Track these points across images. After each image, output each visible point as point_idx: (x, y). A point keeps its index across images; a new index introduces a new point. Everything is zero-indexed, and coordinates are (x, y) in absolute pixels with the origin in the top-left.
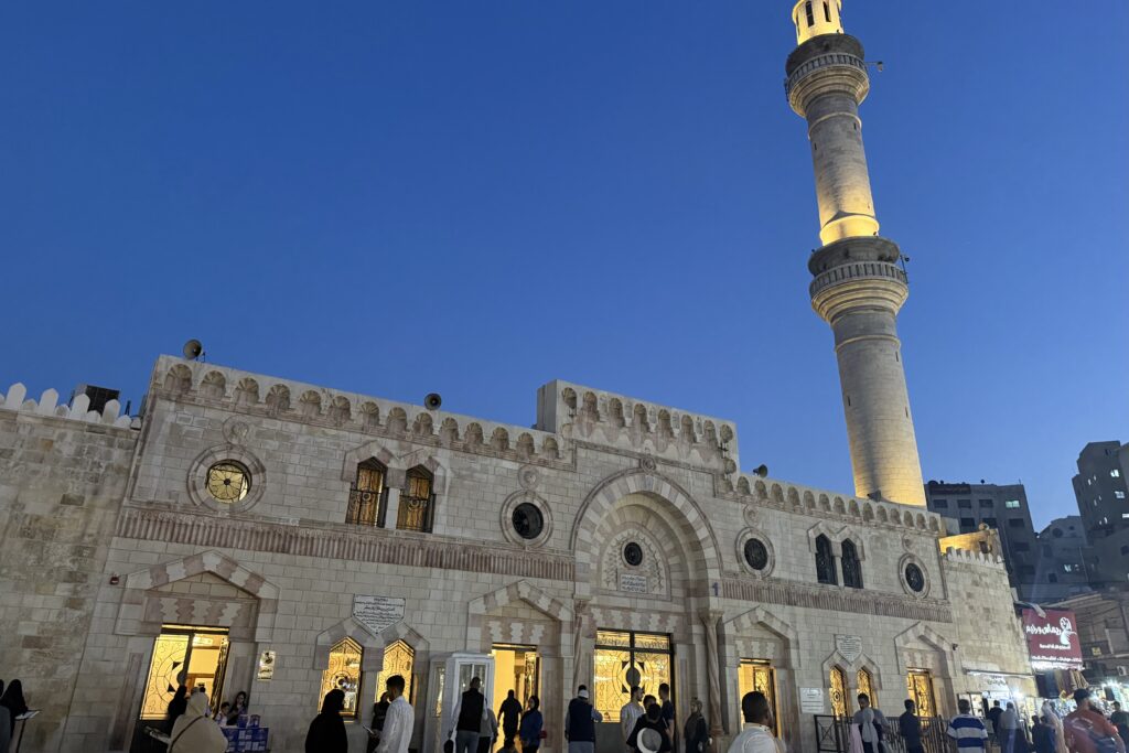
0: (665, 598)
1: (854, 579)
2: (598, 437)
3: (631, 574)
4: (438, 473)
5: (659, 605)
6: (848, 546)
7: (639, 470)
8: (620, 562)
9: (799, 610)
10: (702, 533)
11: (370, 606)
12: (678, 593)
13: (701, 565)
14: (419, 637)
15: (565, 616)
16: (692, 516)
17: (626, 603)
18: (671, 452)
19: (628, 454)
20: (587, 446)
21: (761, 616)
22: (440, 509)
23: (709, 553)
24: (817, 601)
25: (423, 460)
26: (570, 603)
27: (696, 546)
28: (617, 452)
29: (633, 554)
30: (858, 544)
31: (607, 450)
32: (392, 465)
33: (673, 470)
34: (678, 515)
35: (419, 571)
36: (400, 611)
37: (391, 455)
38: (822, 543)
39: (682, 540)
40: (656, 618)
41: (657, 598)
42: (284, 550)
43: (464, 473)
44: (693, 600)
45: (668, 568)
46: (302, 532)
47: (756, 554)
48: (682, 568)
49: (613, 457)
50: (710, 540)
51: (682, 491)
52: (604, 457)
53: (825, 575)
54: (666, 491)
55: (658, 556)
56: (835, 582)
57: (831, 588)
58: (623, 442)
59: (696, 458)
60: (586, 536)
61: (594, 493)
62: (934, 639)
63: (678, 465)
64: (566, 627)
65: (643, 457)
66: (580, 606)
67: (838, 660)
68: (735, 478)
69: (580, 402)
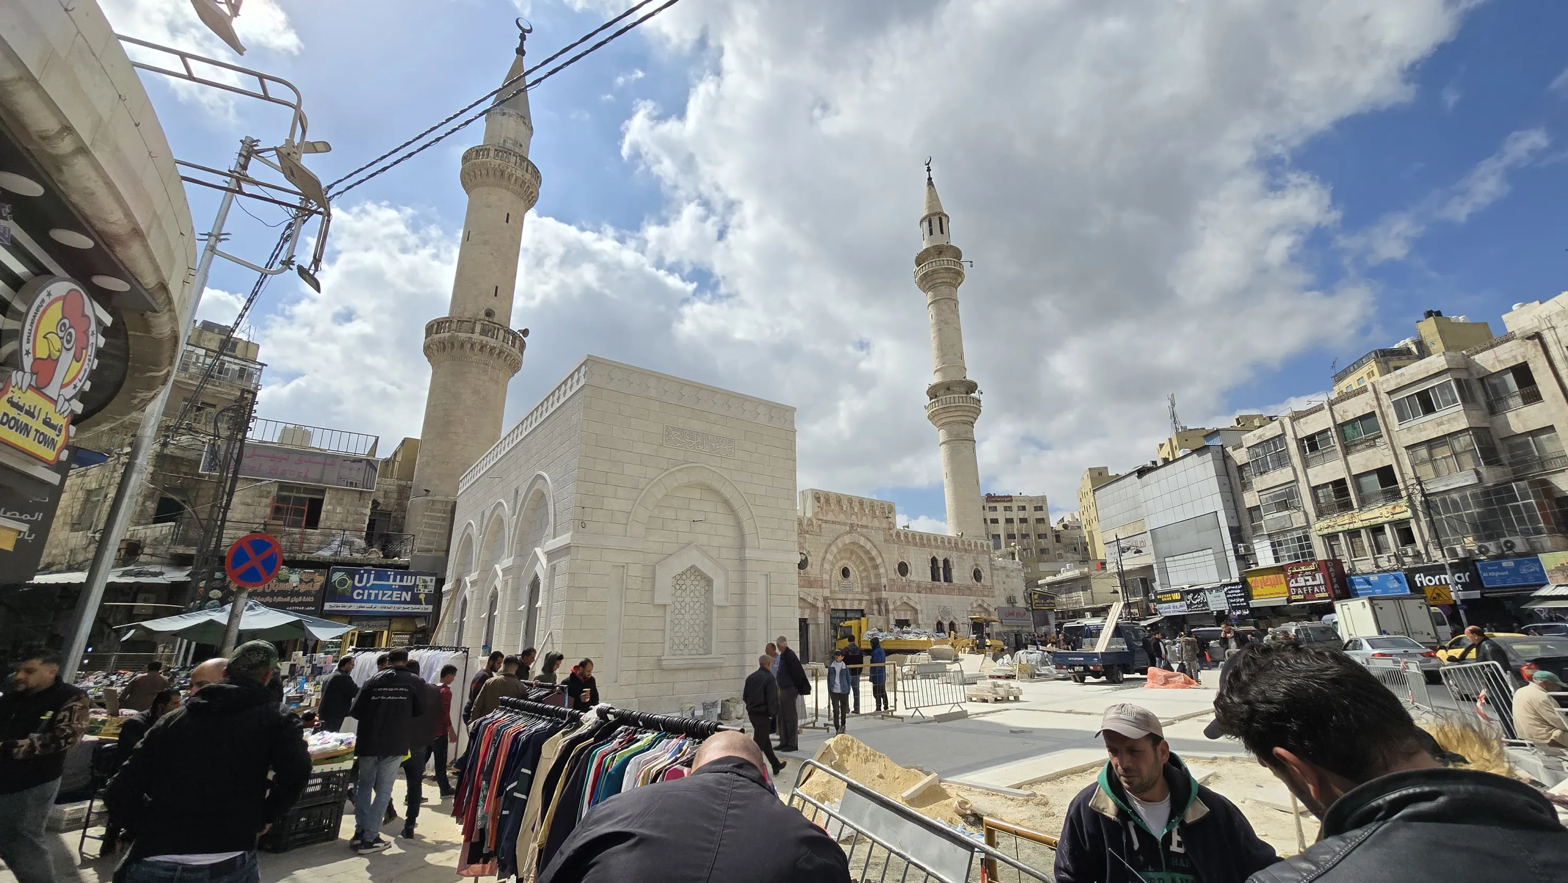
0: (860, 594)
1: (948, 579)
2: (830, 517)
3: (845, 582)
5: (858, 596)
6: (946, 562)
7: (850, 532)
8: (840, 577)
9: (923, 595)
10: (879, 561)
12: (866, 590)
13: (878, 576)
15: (820, 604)
16: (874, 553)
17: (843, 596)
18: (864, 522)
19: (845, 524)
20: (826, 522)
21: (905, 599)
23: (882, 570)
24: (931, 590)
26: (821, 599)
27: (876, 567)
28: (839, 523)
29: (845, 573)
31: (834, 522)
33: (865, 530)
34: (867, 552)
38: (934, 561)
39: (869, 564)
40: (856, 602)
41: (857, 593)
44: (874, 593)
45: (862, 578)
47: (903, 569)
48: (868, 578)
49: (838, 526)
51: (870, 541)
52: (833, 526)
53: (935, 577)
54: (862, 541)
56: (939, 581)
57: (937, 583)
58: (842, 517)
59: (876, 523)
60: (827, 566)
61: (830, 545)
62: (985, 606)
63: (867, 527)
64: (820, 609)
65: (852, 526)
66: (825, 599)
67: (940, 618)
68: (894, 532)
69: (822, 500)
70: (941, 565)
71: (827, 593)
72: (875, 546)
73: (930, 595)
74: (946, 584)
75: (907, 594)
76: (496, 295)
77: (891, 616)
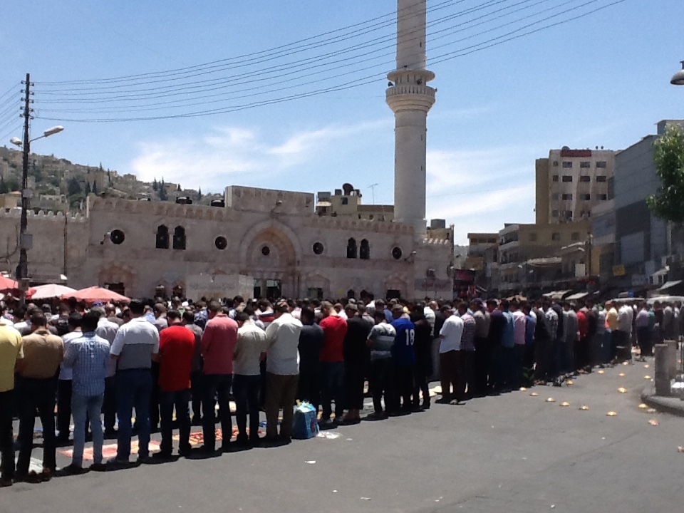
0: (278, 267)
1: (365, 255)
3: (264, 259)
4: (186, 228)
5: (276, 269)
6: (365, 243)
7: (268, 219)
8: (260, 254)
9: (337, 269)
10: (295, 242)
11: (167, 275)
12: (284, 264)
13: (294, 253)
14: (184, 284)
16: (290, 235)
20: (244, 210)
21: (318, 272)
22: (188, 240)
23: (298, 249)
24: (346, 265)
25: (181, 224)
27: (292, 247)
29: (265, 251)
30: (370, 241)
32: (169, 227)
34: (285, 235)
35: (182, 263)
36: (177, 276)
37: (169, 223)
38: (352, 242)
40: (274, 274)
44: (290, 267)
45: (281, 256)
47: (318, 248)
48: (285, 254)
49: (257, 214)
50: (298, 244)
52: (253, 214)
53: (351, 254)
55: (276, 251)
56: (355, 257)
57: (353, 259)
58: (262, 208)
59: (295, 211)
60: (244, 247)
61: (248, 230)
65: (270, 214)
67: (351, 288)
68: (311, 218)
70: (358, 245)
71: (244, 266)
72: (293, 230)
73: (344, 269)
74: (362, 260)
75: (321, 269)
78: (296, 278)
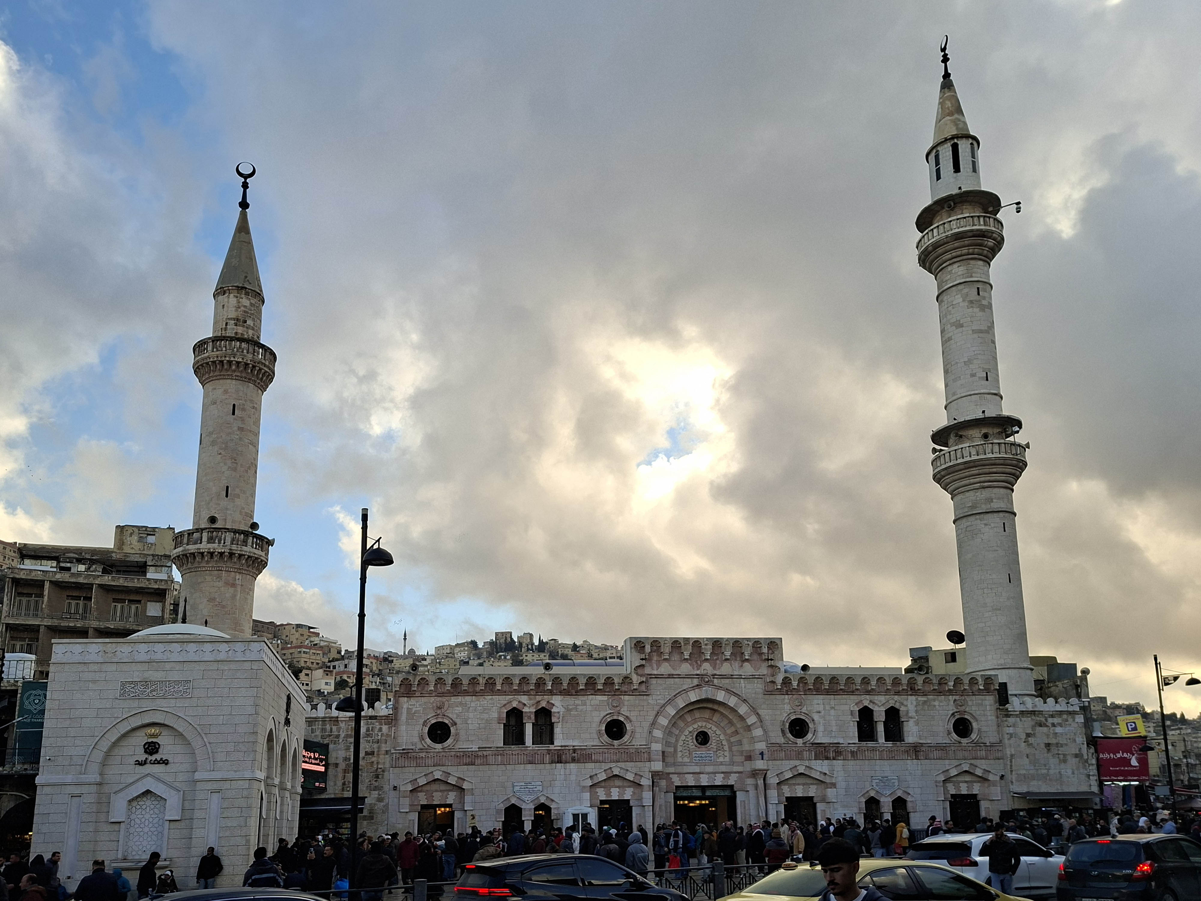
0: (728, 763)
1: (894, 735)
2: (665, 669)
3: (701, 751)
4: (554, 710)
5: (723, 768)
6: (891, 711)
7: (699, 686)
8: (692, 744)
9: (839, 762)
10: (752, 720)
11: (523, 787)
12: (737, 759)
13: (752, 740)
14: (552, 801)
15: (644, 782)
16: (743, 710)
17: (697, 769)
18: (726, 669)
19: (690, 677)
20: (657, 676)
21: (802, 769)
22: (557, 730)
23: (758, 732)
24: (857, 754)
25: (543, 704)
26: (649, 773)
27: (749, 728)
29: (702, 738)
30: (902, 709)
31: (671, 676)
32: (525, 710)
33: (727, 681)
34: (733, 711)
35: (548, 766)
36: (540, 788)
37: (525, 705)
38: (865, 713)
39: (738, 725)
40: (721, 775)
41: (722, 764)
42: (473, 764)
43: (571, 707)
44: (745, 762)
45: (730, 744)
46: (480, 753)
47: (799, 727)
49: (678, 680)
50: (759, 724)
51: (735, 694)
52: (671, 681)
53: (866, 735)
54: (720, 696)
55: (722, 737)
56: (875, 739)
57: (870, 744)
58: (686, 668)
59: (748, 669)
60: (658, 733)
61: (664, 706)
62: (979, 772)
63: (731, 677)
64: (646, 788)
65: (700, 676)
66: (655, 775)
67: (872, 794)
68: (779, 679)
69: (648, 649)
70: (880, 716)
71: (658, 766)
72: (745, 701)
73: (852, 763)
74: (890, 744)
75: (807, 763)
76: (227, 496)
77: (773, 794)
78: (761, 782)
